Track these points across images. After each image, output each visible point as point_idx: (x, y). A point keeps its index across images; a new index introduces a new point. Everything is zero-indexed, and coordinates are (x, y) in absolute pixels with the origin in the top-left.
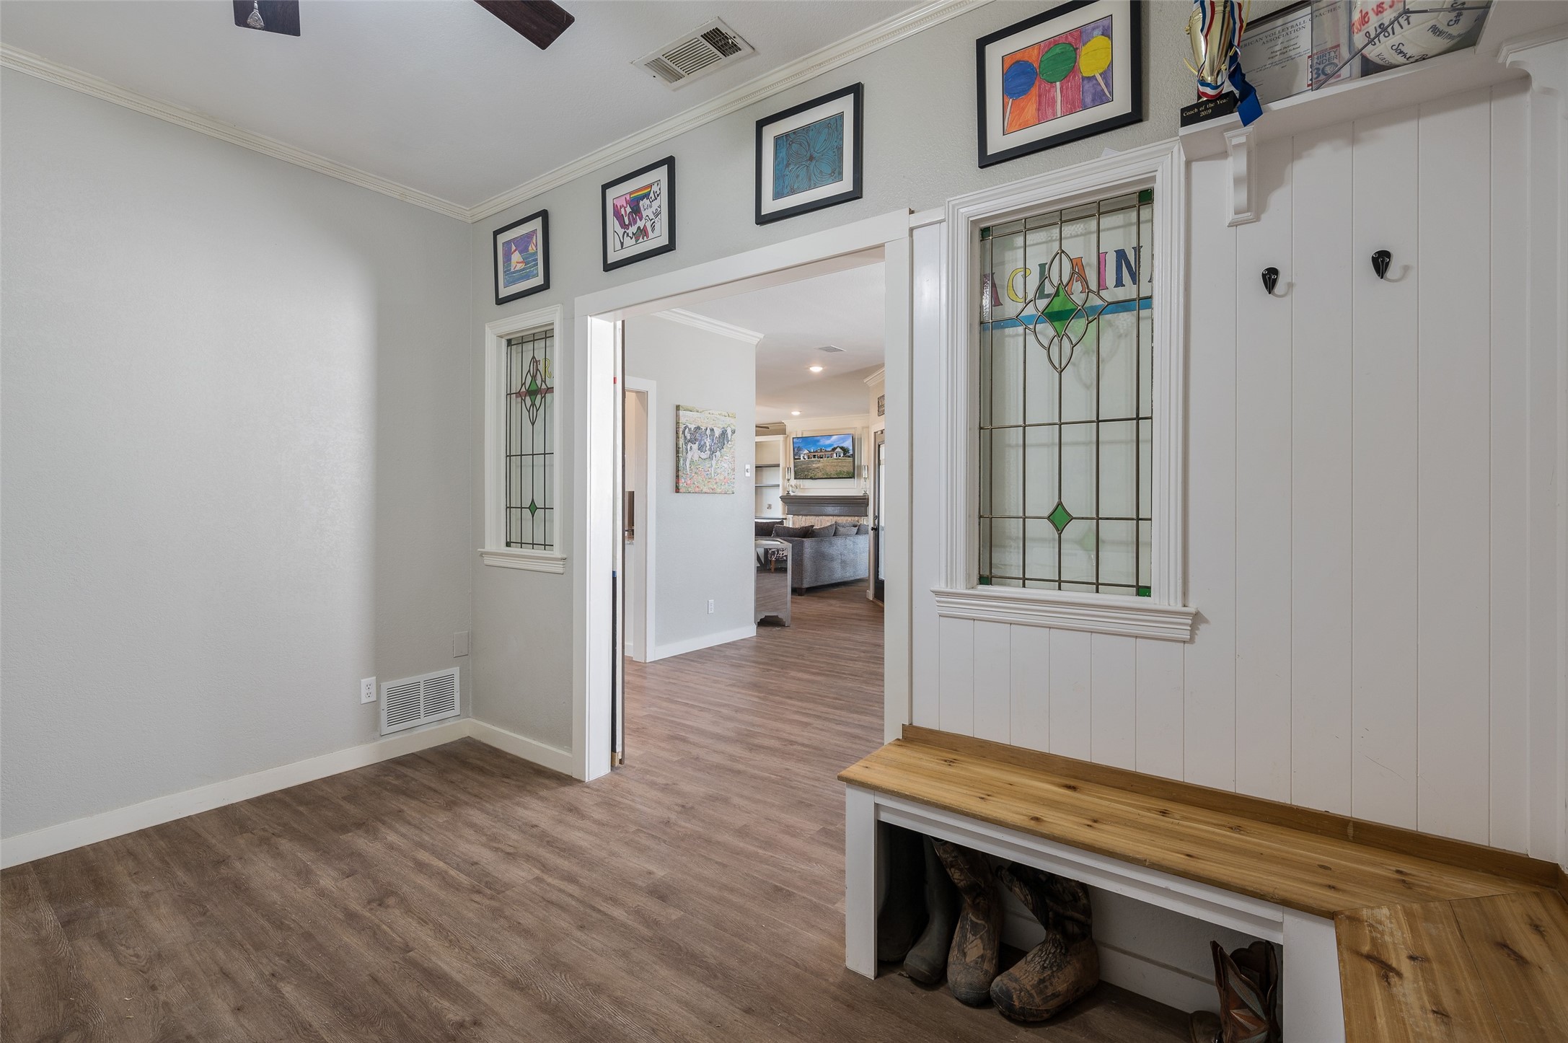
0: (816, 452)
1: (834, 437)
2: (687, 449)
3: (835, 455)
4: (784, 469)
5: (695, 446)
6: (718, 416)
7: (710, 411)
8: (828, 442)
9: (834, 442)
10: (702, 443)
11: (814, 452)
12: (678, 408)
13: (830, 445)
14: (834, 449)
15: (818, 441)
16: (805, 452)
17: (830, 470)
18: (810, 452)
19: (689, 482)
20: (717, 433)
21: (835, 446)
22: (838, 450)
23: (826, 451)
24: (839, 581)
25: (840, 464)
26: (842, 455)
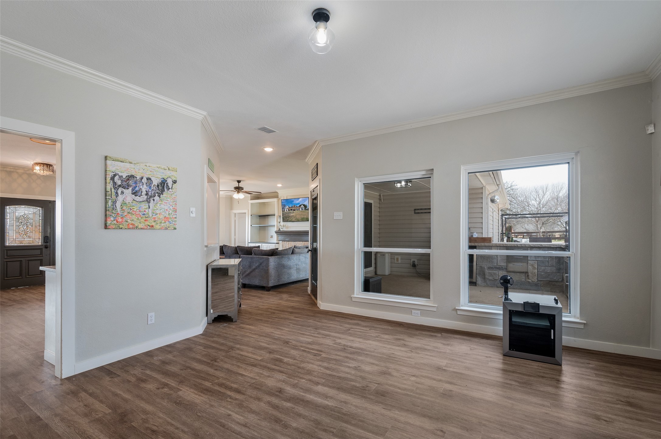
0: (292, 207)
1: (300, 199)
2: (117, 193)
3: (301, 209)
4: (277, 216)
5: (128, 192)
6: (157, 169)
7: (148, 165)
8: (297, 202)
9: (300, 202)
10: (137, 189)
11: (291, 207)
12: (106, 158)
13: (299, 204)
14: (300, 206)
15: (293, 201)
16: (287, 207)
17: (298, 217)
18: (289, 207)
19: (120, 220)
20: (156, 182)
21: (301, 204)
22: (302, 206)
23: (297, 207)
24: (296, 280)
25: (303, 214)
26: (304, 209)
